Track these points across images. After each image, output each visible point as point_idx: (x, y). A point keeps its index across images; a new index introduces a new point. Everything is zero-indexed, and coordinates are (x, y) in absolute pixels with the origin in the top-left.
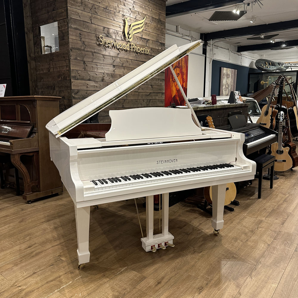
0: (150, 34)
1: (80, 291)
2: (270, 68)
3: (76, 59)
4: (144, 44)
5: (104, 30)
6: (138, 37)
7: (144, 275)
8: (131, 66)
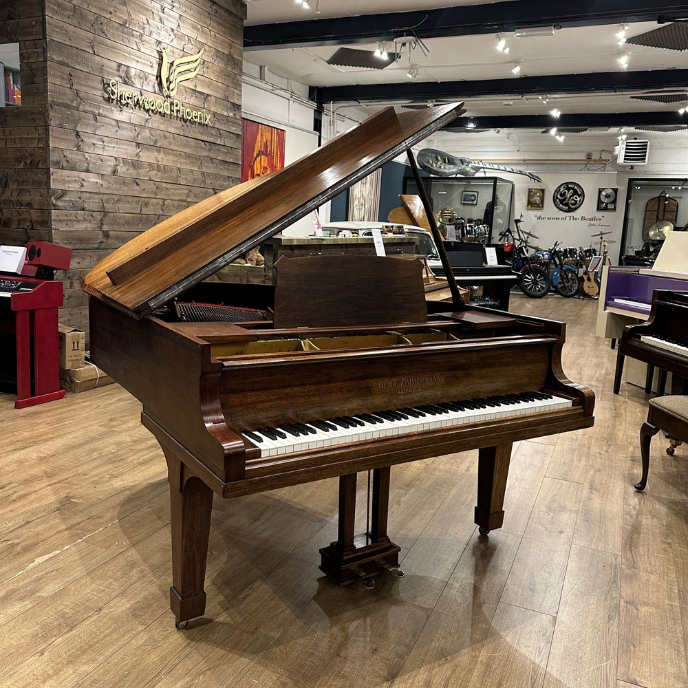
0: (211, 83)
2: (444, 168)
3: (60, 126)
4: (199, 103)
5: (118, 70)
6: (188, 88)
8: (171, 147)
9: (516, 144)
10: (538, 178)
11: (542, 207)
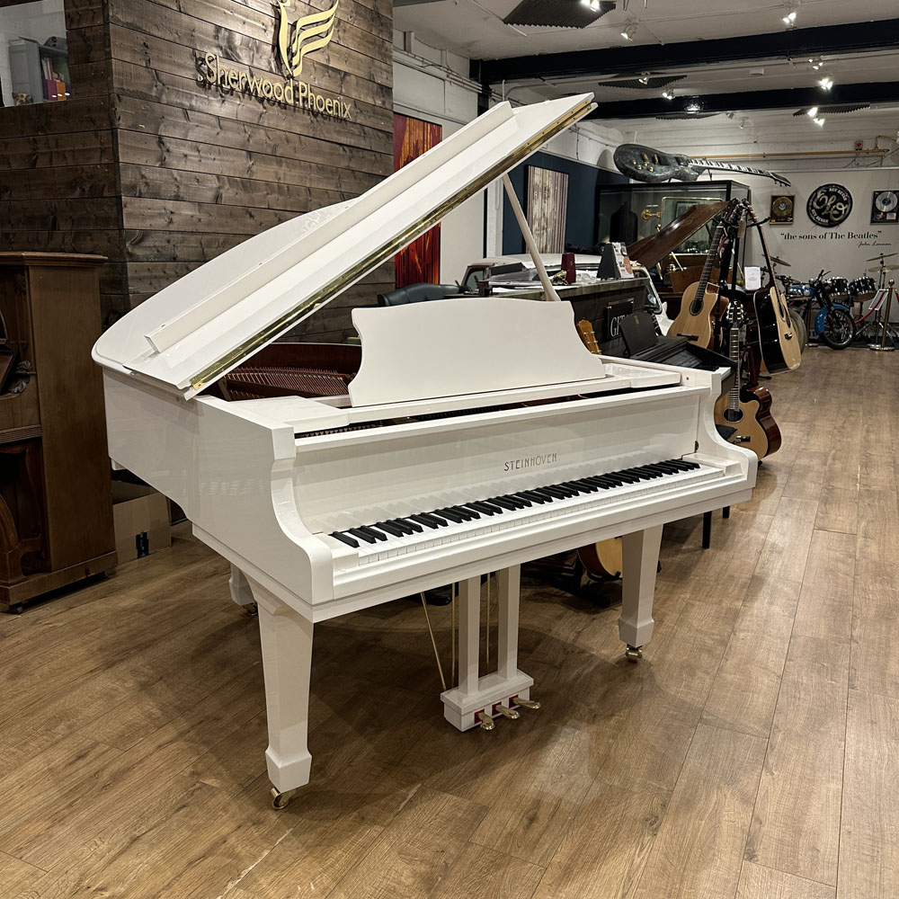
0: (350, 55)
1: (309, 877)
2: (654, 170)
3: (134, 128)
4: (333, 87)
5: (216, 37)
6: (318, 63)
8: (298, 156)
9: (752, 133)
10: (786, 180)
11: (791, 221)
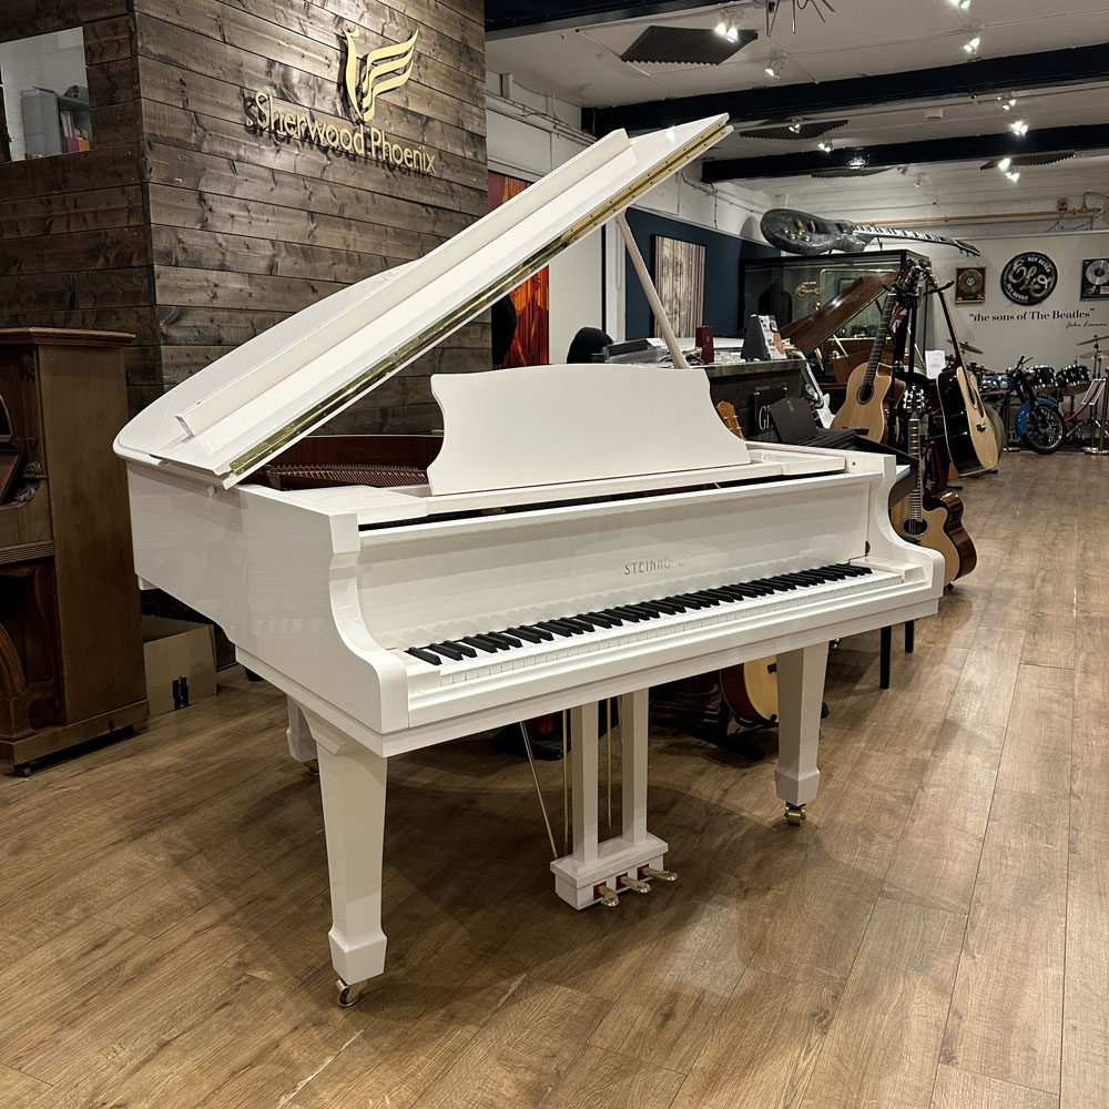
0: (432, 96)
1: (383, 1089)
2: (811, 240)
3: (169, 182)
4: (413, 134)
5: (269, 73)
6: (393, 105)
7: (599, 994)
8: (371, 218)
9: (930, 193)
10: (974, 248)
11: (982, 299)
